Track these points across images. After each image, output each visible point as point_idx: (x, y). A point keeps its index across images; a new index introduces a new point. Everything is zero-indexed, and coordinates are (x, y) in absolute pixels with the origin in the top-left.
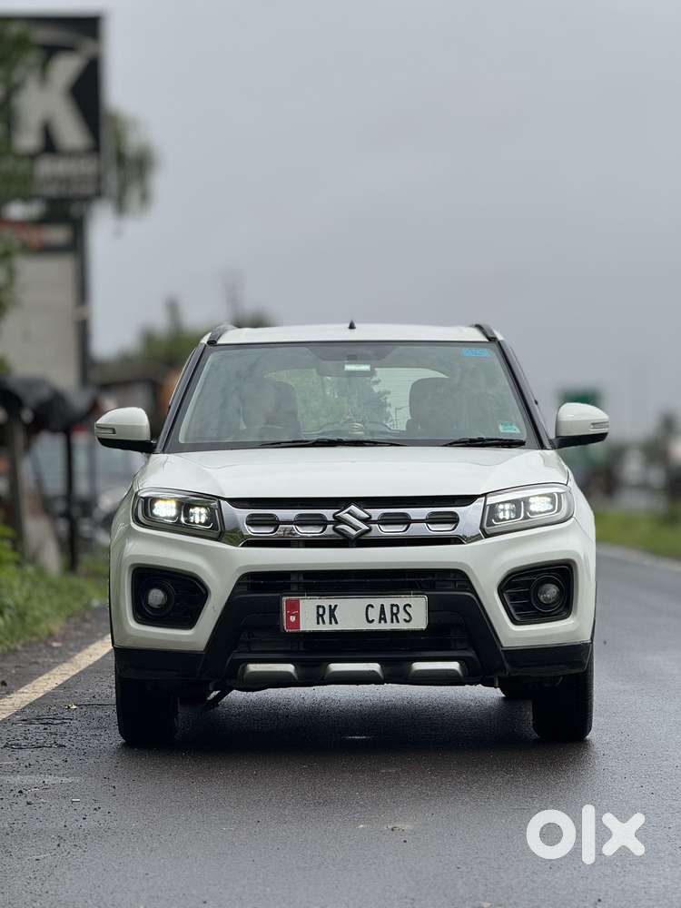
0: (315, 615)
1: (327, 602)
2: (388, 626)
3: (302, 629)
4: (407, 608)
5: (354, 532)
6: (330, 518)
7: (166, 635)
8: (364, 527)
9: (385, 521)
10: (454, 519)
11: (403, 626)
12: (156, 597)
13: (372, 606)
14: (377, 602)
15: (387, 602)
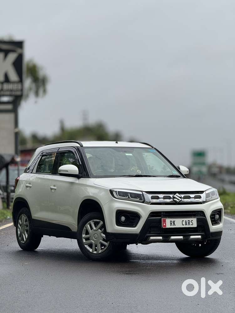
0: (170, 223)
1: (172, 220)
2: (187, 226)
3: (167, 227)
4: (192, 221)
5: (178, 201)
6: (172, 197)
7: (128, 229)
8: (180, 199)
9: (185, 198)
10: (200, 197)
11: (191, 226)
12: (123, 218)
13: (183, 221)
14: (185, 220)
15: (187, 219)
